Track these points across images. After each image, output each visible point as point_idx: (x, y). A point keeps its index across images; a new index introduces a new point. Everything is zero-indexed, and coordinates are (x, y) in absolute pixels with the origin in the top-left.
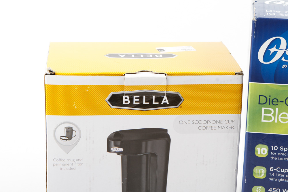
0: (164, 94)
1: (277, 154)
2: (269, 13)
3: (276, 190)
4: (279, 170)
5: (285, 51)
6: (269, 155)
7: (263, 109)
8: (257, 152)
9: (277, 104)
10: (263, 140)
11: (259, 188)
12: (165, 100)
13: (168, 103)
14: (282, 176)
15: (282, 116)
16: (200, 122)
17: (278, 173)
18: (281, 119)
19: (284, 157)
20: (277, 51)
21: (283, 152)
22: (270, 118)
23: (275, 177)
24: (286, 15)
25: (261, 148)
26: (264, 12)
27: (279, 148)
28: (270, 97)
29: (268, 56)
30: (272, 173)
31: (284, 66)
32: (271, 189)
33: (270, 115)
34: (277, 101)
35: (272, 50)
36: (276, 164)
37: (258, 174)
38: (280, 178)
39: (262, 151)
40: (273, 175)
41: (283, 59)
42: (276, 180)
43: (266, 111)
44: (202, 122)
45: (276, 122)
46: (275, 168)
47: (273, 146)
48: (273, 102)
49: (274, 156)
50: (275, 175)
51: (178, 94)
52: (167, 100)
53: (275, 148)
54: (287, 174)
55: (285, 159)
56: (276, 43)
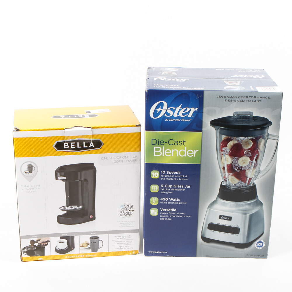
0: (91, 140)
1: (165, 176)
2: (156, 86)
3: (165, 199)
4: (166, 186)
5: (167, 110)
6: (160, 177)
7: (155, 147)
8: (152, 175)
9: (163, 144)
10: (156, 167)
11: (154, 199)
12: (92, 145)
13: (93, 146)
14: (169, 190)
15: (166, 152)
16: (115, 158)
17: (166, 188)
18: (166, 153)
20: (162, 111)
21: (168, 175)
22: (159, 153)
23: (164, 191)
24: (166, 87)
25: (154, 173)
26: (153, 85)
27: (166, 172)
28: (159, 140)
29: (156, 114)
30: (162, 188)
31: (166, 120)
32: (162, 198)
33: (159, 151)
34: (163, 142)
35: (159, 110)
36: (164, 182)
37: (153, 189)
38: (167, 191)
39: (155, 174)
40: (163, 189)
41: (166, 115)
42: (165, 193)
43: (157, 149)
44: (116, 158)
45: (163, 155)
46: (164, 185)
47: (162, 171)
48: (160, 143)
49: (163, 178)
50: (164, 189)
51: (99, 141)
52: (93, 144)
53: (163, 172)
54: (171, 188)
55: (170, 179)
56: (161, 105)
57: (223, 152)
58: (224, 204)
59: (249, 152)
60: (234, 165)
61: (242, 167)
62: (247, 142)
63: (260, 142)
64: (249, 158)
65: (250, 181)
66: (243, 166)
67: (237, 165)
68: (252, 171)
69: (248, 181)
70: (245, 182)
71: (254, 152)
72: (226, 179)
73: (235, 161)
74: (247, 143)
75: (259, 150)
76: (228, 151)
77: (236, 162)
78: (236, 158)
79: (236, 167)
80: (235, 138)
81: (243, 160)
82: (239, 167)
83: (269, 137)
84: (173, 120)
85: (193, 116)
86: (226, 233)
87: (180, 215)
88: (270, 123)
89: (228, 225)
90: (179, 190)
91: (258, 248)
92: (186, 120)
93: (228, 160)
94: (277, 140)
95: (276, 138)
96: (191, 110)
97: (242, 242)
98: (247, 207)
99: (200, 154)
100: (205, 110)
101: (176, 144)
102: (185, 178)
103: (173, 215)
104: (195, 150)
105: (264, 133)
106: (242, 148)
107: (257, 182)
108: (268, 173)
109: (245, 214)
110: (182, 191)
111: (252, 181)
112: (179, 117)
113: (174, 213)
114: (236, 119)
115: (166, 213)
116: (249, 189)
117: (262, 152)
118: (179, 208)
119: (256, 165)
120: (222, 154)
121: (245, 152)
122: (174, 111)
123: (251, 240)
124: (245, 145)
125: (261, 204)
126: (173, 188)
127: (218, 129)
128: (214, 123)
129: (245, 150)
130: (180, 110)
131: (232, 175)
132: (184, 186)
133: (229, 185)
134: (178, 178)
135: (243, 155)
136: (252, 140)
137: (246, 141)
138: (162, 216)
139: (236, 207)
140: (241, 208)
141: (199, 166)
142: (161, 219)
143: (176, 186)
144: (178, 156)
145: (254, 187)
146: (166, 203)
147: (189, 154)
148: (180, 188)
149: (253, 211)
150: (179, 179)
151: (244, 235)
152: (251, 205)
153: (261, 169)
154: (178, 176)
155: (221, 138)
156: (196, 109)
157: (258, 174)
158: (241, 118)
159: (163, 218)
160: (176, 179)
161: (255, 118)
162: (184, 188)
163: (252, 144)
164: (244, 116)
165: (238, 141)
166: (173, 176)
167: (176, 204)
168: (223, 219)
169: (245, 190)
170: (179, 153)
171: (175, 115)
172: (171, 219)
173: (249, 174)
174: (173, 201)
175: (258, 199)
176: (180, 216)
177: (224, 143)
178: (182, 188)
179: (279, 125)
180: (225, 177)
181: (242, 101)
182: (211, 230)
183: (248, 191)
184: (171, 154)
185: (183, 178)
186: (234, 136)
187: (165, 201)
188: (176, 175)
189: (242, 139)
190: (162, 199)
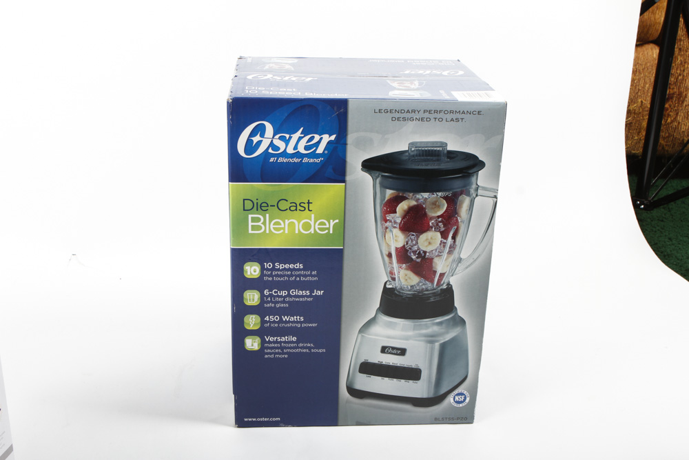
1: (272, 273)
2: (249, 90)
3: (274, 318)
4: (275, 292)
5: (272, 140)
6: (262, 275)
7: (250, 216)
8: (247, 272)
9: (267, 210)
10: (253, 256)
11: (252, 317)
14: (280, 299)
15: (274, 224)
17: (275, 297)
18: (274, 228)
19: (281, 276)
20: (262, 141)
21: (279, 270)
22: (259, 228)
23: (271, 302)
24: (271, 93)
25: (251, 267)
26: (244, 89)
27: (274, 266)
28: (257, 201)
29: (250, 147)
30: (267, 297)
31: (272, 160)
33: (259, 224)
34: (266, 205)
35: (256, 139)
36: (271, 286)
37: (250, 300)
38: (278, 302)
39: (252, 270)
40: (269, 299)
41: (270, 151)
42: (273, 305)
43: (254, 220)
45: (267, 232)
46: (271, 290)
47: (265, 264)
48: (262, 207)
49: (269, 276)
50: (271, 299)
53: (268, 265)
54: (285, 297)
55: (282, 279)
56: (260, 130)
57: (388, 224)
58: (390, 325)
59: (440, 222)
60: (410, 249)
61: (425, 252)
62: (436, 202)
63: (462, 202)
64: (439, 234)
65: (442, 280)
66: (428, 251)
67: (415, 248)
68: (446, 260)
69: (438, 280)
70: (432, 282)
71: (449, 223)
72: (394, 276)
73: (412, 241)
74: (435, 205)
75: (459, 218)
76: (399, 220)
77: (414, 242)
78: (413, 235)
79: (414, 252)
80: (411, 194)
81: (427, 239)
82: (420, 252)
83: (480, 192)
84: (285, 160)
85: (326, 152)
86: (395, 380)
87: (305, 348)
88: (481, 165)
89: (398, 365)
90: (301, 299)
91: (456, 405)
92: (312, 161)
93: (397, 239)
94: (496, 197)
95: (492, 194)
96: (321, 139)
97: (425, 395)
98: (436, 329)
99: (342, 228)
100: (351, 138)
101: (293, 208)
102: (312, 276)
103: (291, 348)
104: (331, 221)
105: (470, 184)
106: (425, 214)
107: (455, 281)
108: (477, 262)
109: (432, 342)
110: (307, 301)
111: (445, 280)
112: (298, 154)
113: (292, 345)
114: (413, 156)
115: (276, 345)
116: (440, 295)
117: (466, 222)
118: (302, 334)
119: (452, 247)
120: (387, 228)
121: (432, 223)
122: (287, 142)
123: (443, 391)
124: (432, 208)
125: (463, 322)
126: (289, 295)
127: (378, 176)
128: (369, 165)
129: (432, 218)
130: (300, 138)
131: (406, 269)
132: (312, 292)
133: (401, 288)
134: (299, 276)
135: (427, 229)
136: (446, 198)
137: (434, 200)
138: (269, 351)
139: (414, 329)
140: (424, 331)
141: (340, 252)
142: (266, 356)
143: (294, 292)
144: (297, 232)
145: (449, 291)
146: (276, 325)
147: (320, 229)
148: (302, 296)
149: (448, 337)
150: (300, 279)
151: (429, 381)
152: (444, 325)
153: (462, 256)
154: (298, 273)
155: (383, 195)
156: (333, 137)
157: (457, 265)
158: (423, 156)
159: (270, 354)
160: (295, 279)
161: (452, 155)
162: (310, 296)
163: (446, 205)
164: (429, 150)
165: (417, 200)
166: (289, 273)
167: (296, 327)
168: (389, 353)
169: (431, 297)
170: (299, 227)
171: (290, 150)
172: (286, 356)
173: (440, 266)
174: (289, 322)
175: (457, 313)
176: (304, 351)
177: (391, 206)
178: (306, 296)
179: (499, 167)
180: (391, 273)
181: (425, 119)
182: (365, 375)
183: (438, 298)
184: (284, 229)
185: (309, 276)
186: (410, 192)
187: (274, 322)
188: (294, 269)
189: (425, 196)
190: (267, 318)
